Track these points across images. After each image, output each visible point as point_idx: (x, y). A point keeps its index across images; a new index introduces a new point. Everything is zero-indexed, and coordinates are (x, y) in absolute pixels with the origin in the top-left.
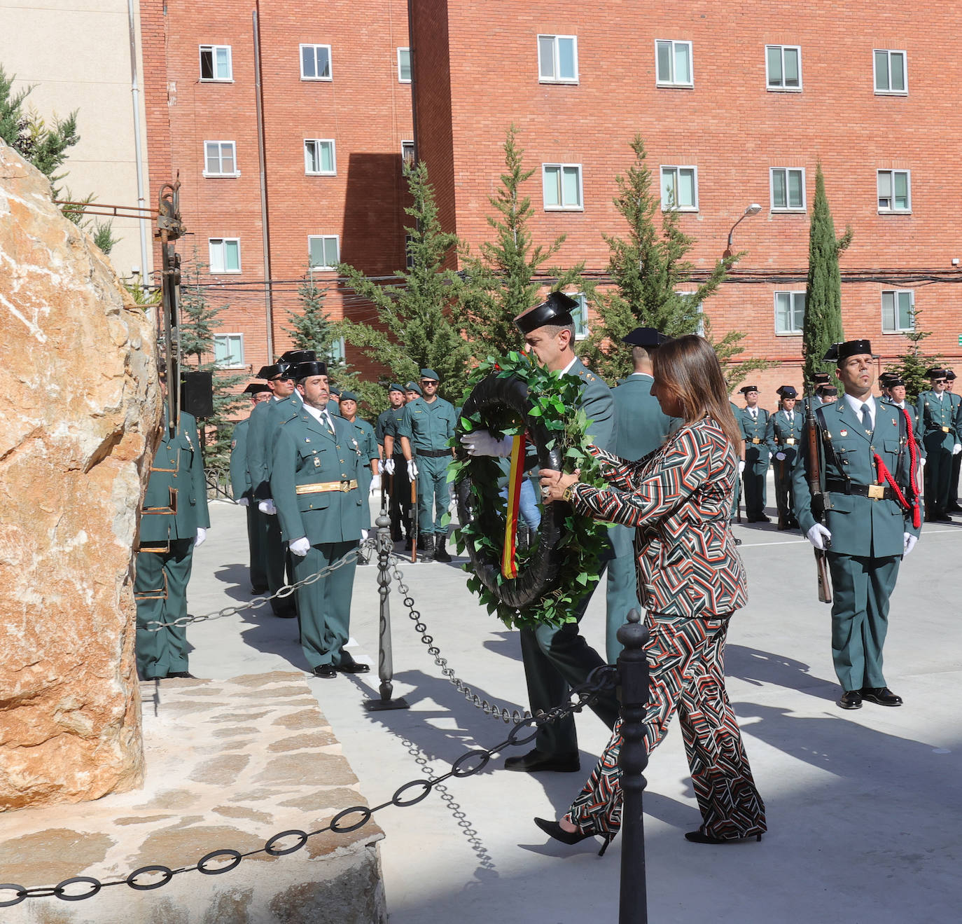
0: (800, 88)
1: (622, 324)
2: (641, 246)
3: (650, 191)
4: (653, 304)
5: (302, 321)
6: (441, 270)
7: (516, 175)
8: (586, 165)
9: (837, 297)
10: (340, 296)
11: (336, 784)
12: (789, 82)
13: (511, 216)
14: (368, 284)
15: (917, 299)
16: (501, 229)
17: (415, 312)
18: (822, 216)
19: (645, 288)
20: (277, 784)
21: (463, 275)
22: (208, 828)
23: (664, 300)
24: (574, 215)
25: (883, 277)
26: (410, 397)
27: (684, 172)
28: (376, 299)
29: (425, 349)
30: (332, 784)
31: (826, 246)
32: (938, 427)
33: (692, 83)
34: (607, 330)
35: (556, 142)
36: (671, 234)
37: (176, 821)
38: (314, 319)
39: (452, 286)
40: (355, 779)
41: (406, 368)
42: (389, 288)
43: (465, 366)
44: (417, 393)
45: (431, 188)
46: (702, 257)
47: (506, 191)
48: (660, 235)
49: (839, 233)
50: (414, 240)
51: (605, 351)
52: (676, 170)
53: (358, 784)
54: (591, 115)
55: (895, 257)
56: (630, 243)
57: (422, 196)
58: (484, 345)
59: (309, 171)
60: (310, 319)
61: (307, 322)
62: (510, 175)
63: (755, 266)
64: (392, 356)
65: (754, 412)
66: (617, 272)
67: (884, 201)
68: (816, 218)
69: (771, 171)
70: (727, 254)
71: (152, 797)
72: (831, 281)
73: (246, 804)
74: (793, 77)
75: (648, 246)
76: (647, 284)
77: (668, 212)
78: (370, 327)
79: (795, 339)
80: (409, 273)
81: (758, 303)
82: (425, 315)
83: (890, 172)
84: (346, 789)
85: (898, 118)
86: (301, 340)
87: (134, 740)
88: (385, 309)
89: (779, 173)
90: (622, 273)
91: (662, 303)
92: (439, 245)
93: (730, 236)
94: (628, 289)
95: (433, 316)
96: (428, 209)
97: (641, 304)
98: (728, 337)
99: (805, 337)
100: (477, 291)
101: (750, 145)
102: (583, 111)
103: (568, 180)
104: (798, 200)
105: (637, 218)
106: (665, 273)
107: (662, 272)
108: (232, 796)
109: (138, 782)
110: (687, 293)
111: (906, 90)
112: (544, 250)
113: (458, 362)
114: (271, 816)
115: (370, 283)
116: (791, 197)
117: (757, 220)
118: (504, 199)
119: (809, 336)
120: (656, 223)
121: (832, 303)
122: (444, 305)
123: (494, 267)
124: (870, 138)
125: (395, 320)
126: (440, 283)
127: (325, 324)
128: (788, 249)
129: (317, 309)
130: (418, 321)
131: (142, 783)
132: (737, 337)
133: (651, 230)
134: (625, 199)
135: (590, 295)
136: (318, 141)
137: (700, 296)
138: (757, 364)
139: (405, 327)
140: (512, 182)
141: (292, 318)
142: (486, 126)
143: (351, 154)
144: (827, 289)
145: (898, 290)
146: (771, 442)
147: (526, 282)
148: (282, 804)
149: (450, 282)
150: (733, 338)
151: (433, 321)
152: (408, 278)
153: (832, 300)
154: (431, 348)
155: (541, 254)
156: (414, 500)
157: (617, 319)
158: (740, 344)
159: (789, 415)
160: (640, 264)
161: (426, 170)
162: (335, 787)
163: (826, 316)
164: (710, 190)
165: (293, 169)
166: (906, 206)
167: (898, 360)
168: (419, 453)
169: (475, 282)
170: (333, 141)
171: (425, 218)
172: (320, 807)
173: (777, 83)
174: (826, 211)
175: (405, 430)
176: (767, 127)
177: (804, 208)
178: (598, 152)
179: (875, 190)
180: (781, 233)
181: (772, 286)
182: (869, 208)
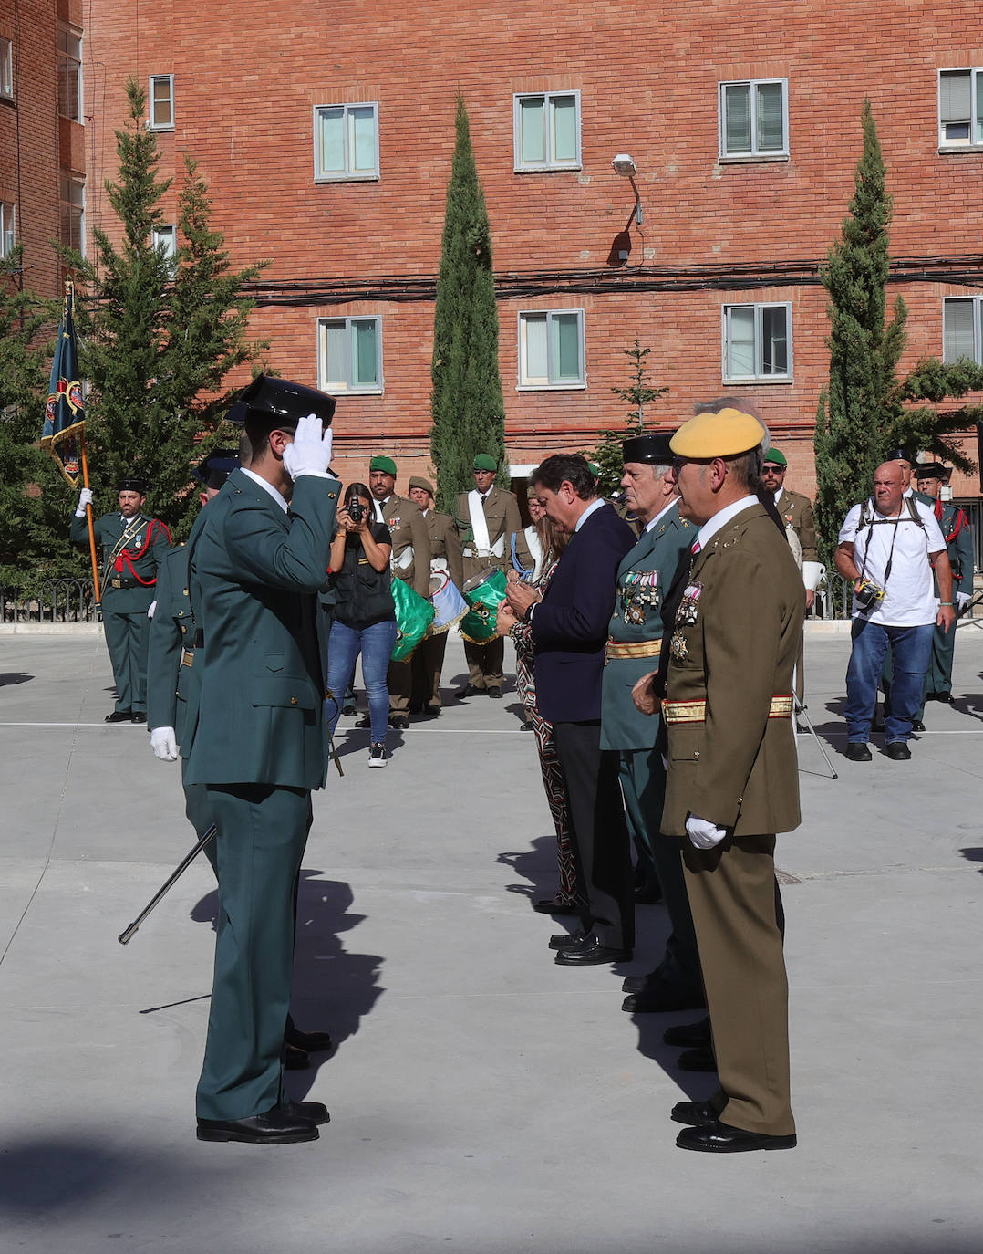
8: (385, 102)
25: (945, 271)
27: (557, 101)
35: (337, 67)
46: (587, 249)
52: (543, 99)
54: (396, 19)
55: (973, 233)
63: (686, 261)
67: (953, 128)
69: (722, 89)
83: (968, 73)
89: (738, 92)
101: (682, 46)
102: (383, 13)
104: (773, 137)
116: (759, 133)
117: (690, 177)
124: (925, 11)
128: (750, 226)
145: (980, 295)
164: (605, 130)
177: (786, 151)
178: (406, 79)
179: (933, 108)
180: (739, 198)
181: (719, 293)
182: (920, 142)
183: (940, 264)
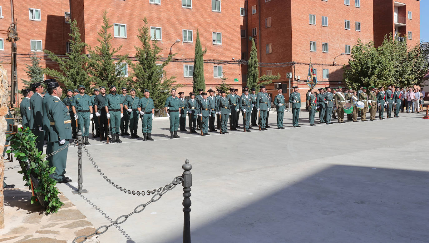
0: (191, 7)
1: (140, 73)
2: (146, 50)
3: (148, 34)
4: (150, 67)
5: (31, 68)
6: (81, 54)
7: (107, 26)
8: (127, 25)
9: (202, 67)
10: (45, 61)
11: (79, 219)
12: (188, 6)
13: (105, 38)
14: (56, 57)
15: (223, 68)
16: (102, 42)
17: (72, 67)
18: (198, 44)
19: (147, 62)
20: (57, 221)
21: (87, 56)
22: (36, 238)
23: (153, 66)
24: (123, 39)
25: (214, 62)
26: (76, 94)
27: (158, 29)
28: (59, 62)
29: (76, 78)
30: (77, 219)
31: (200, 53)
32: (233, 104)
33: (160, 3)
34: (135, 74)
35: (118, 17)
36: (155, 47)
37: (23, 238)
38: (36, 67)
39: (85, 59)
40: (85, 217)
41: (70, 84)
42: (63, 58)
43: (90, 84)
44: (78, 92)
45: (78, 28)
46: (163, 54)
47: (104, 31)
48: (151, 47)
49: (203, 49)
50: (72, 44)
51: (135, 81)
52: (155, 28)
53: (86, 218)
54: (129, 10)
55: (217, 57)
56: (142, 49)
57: (75, 30)
58: (96, 78)
59: (31, 18)
60: (34, 67)
61: (34, 68)
62: (105, 26)
63: (178, 57)
64: (64, 80)
65: (183, 100)
66: (138, 57)
67: (214, 41)
68: (197, 45)
69: (183, 30)
70: (170, 54)
71: (9, 230)
72: (201, 63)
73: (48, 229)
74: (189, 4)
75: (148, 50)
76: (148, 61)
77: (154, 40)
78: (56, 71)
79: (191, 79)
80: (70, 54)
81: (179, 68)
82: (76, 68)
83: (216, 33)
84: (83, 220)
85: (218, 18)
86: (31, 74)
87: (2, 211)
88: (62, 65)
89: (185, 31)
90: (140, 58)
91: (152, 67)
92: (81, 46)
93: (171, 48)
94: (142, 62)
95: (79, 68)
96: (77, 35)
97: (146, 67)
98: (172, 77)
99: (193, 78)
100: (94, 61)
101: (177, 23)
102: (127, 8)
103: (122, 29)
104: (190, 39)
105: (145, 42)
106: (153, 58)
107: (152, 58)
108: (41, 227)
109: (3, 226)
110: (160, 64)
111: (220, 11)
112: (115, 50)
113: (87, 83)
114: (59, 232)
115: (57, 57)
116: (188, 38)
117: (179, 44)
118: (102, 33)
119: (195, 78)
120: (151, 43)
121: (201, 69)
122: (83, 65)
123: (99, 54)
124: (211, 23)
125: (65, 69)
126: (81, 58)
127: (40, 69)
128: (187, 53)
129: (37, 64)
130: (74, 70)
131: (4, 226)
132: (174, 78)
133: (149, 46)
134: (141, 36)
135: (130, 64)
136: (34, 9)
137: (164, 65)
138: (180, 86)
139: (69, 71)
140: (106, 28)
141: (27, 66)
142: (96, 10)
143: (48, 15)
144: (200, 65)
145: (218, 66)
146: (188, 108)
147: (110, 59)
148: (61, 227)
149: (84, 58)
150: (173, 78)
151: (79, 70)
152: (70, 56)
153: (201, 68)
154: (78, 78)
155: (114, 50)
156: (77, 126)
157: (139, 71)
158: (175, 80)
159: (193, 100)
160: (146, 55)
161: (76, 22)
162: (79, 220)
163: (199, 72)
164: (165, 35)
165: (24, 18)
166: (220, 43)
167: (219, 85)
168: (78, 111)
169: (93, 58)
170: (40, 10)
171: (76, 37)
172: (76, 227)
173: (185, 6)
174: (199, 43)
175: (74, 104)
176: (182, 18)
177: (192, 41)
178: (131, 21)
179: (212, 38)
180: (186, 48)
181: (183, 63)
182: (210, 43)
183: (214, 61)
